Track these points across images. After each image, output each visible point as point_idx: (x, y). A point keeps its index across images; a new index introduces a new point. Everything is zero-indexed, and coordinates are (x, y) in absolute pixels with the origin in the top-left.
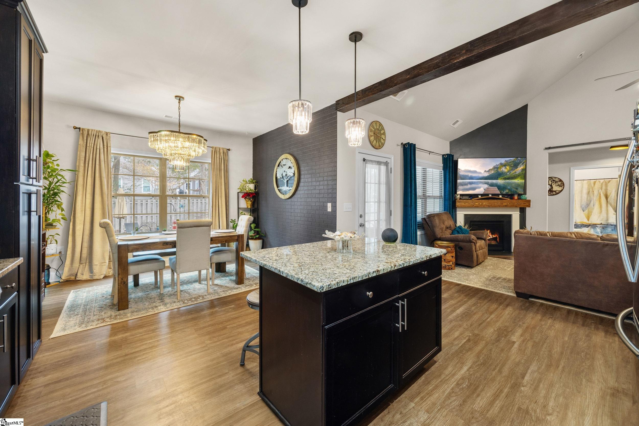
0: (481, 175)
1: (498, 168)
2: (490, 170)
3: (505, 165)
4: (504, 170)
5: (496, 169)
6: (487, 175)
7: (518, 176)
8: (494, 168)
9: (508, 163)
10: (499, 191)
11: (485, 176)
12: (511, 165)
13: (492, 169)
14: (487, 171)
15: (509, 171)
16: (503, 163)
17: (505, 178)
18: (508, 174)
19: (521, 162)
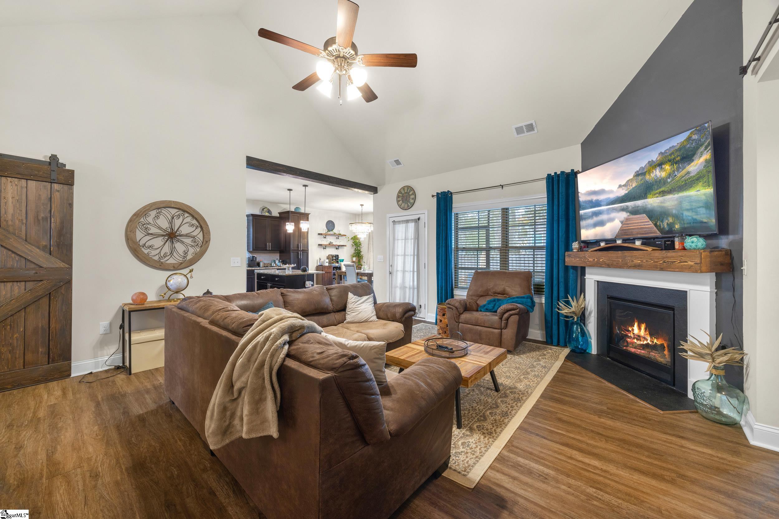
0: (612, 196)
1: (644, 174)
2: (628, 181)
3: (660, 165)
4: (658, 173)
5: (640, 178)
6: (623, 194)
7: (697, 179)
8: (637, 175)
9: (666, 157)
10: (651, 223)
11: (621, 196)
12: (674, 159)
13: (632, 179)
14: (624, 186)
15: (670, 175)
16: (654, 160)
17: (662, 191)
18: (669, 180)
19: (701, 145)
